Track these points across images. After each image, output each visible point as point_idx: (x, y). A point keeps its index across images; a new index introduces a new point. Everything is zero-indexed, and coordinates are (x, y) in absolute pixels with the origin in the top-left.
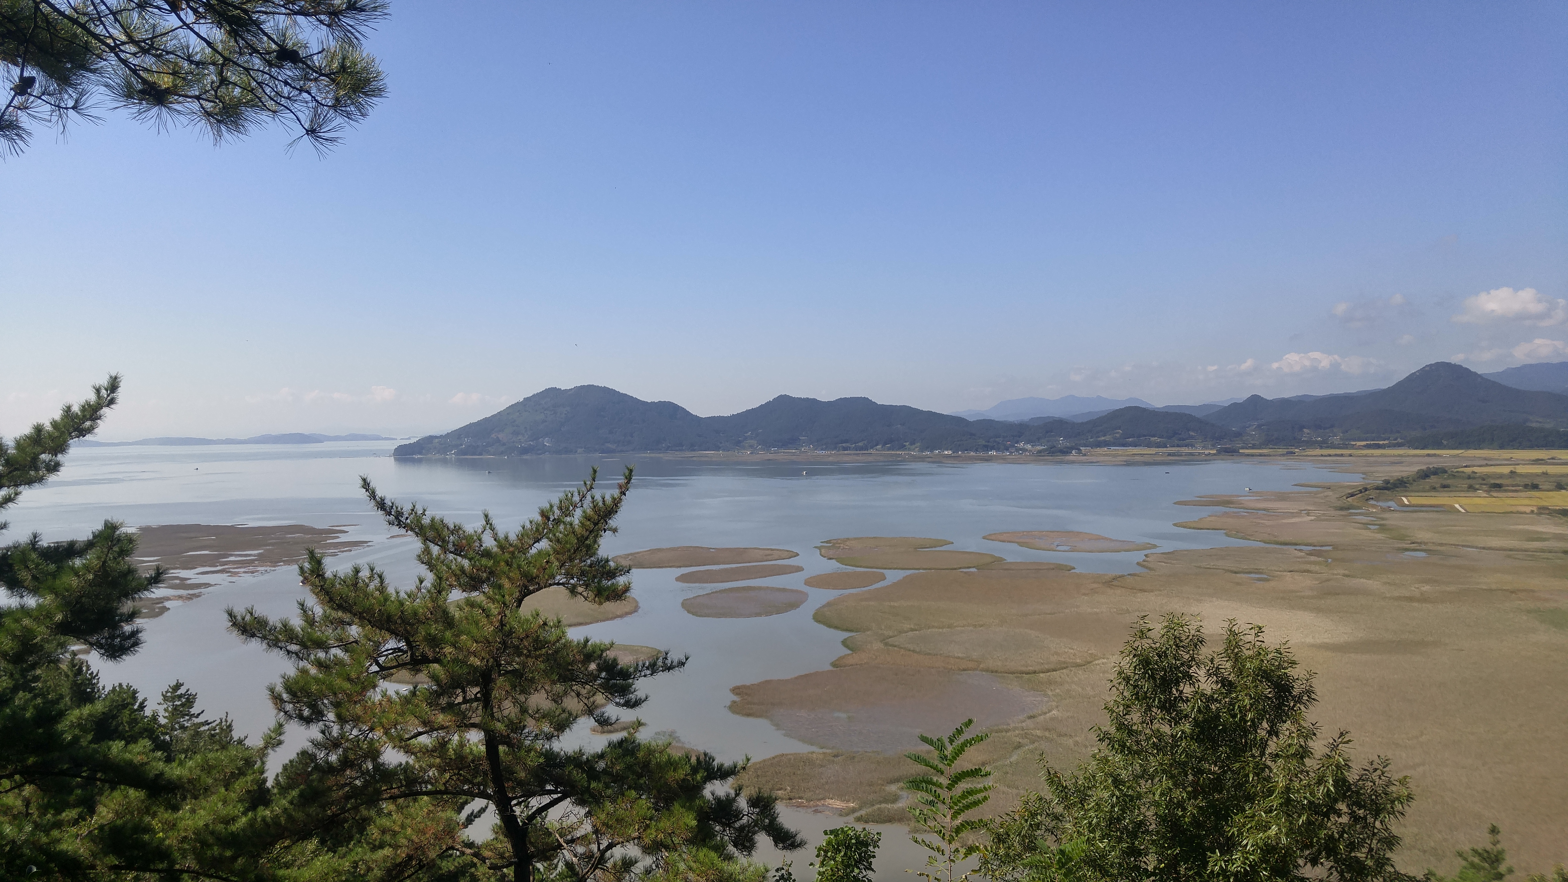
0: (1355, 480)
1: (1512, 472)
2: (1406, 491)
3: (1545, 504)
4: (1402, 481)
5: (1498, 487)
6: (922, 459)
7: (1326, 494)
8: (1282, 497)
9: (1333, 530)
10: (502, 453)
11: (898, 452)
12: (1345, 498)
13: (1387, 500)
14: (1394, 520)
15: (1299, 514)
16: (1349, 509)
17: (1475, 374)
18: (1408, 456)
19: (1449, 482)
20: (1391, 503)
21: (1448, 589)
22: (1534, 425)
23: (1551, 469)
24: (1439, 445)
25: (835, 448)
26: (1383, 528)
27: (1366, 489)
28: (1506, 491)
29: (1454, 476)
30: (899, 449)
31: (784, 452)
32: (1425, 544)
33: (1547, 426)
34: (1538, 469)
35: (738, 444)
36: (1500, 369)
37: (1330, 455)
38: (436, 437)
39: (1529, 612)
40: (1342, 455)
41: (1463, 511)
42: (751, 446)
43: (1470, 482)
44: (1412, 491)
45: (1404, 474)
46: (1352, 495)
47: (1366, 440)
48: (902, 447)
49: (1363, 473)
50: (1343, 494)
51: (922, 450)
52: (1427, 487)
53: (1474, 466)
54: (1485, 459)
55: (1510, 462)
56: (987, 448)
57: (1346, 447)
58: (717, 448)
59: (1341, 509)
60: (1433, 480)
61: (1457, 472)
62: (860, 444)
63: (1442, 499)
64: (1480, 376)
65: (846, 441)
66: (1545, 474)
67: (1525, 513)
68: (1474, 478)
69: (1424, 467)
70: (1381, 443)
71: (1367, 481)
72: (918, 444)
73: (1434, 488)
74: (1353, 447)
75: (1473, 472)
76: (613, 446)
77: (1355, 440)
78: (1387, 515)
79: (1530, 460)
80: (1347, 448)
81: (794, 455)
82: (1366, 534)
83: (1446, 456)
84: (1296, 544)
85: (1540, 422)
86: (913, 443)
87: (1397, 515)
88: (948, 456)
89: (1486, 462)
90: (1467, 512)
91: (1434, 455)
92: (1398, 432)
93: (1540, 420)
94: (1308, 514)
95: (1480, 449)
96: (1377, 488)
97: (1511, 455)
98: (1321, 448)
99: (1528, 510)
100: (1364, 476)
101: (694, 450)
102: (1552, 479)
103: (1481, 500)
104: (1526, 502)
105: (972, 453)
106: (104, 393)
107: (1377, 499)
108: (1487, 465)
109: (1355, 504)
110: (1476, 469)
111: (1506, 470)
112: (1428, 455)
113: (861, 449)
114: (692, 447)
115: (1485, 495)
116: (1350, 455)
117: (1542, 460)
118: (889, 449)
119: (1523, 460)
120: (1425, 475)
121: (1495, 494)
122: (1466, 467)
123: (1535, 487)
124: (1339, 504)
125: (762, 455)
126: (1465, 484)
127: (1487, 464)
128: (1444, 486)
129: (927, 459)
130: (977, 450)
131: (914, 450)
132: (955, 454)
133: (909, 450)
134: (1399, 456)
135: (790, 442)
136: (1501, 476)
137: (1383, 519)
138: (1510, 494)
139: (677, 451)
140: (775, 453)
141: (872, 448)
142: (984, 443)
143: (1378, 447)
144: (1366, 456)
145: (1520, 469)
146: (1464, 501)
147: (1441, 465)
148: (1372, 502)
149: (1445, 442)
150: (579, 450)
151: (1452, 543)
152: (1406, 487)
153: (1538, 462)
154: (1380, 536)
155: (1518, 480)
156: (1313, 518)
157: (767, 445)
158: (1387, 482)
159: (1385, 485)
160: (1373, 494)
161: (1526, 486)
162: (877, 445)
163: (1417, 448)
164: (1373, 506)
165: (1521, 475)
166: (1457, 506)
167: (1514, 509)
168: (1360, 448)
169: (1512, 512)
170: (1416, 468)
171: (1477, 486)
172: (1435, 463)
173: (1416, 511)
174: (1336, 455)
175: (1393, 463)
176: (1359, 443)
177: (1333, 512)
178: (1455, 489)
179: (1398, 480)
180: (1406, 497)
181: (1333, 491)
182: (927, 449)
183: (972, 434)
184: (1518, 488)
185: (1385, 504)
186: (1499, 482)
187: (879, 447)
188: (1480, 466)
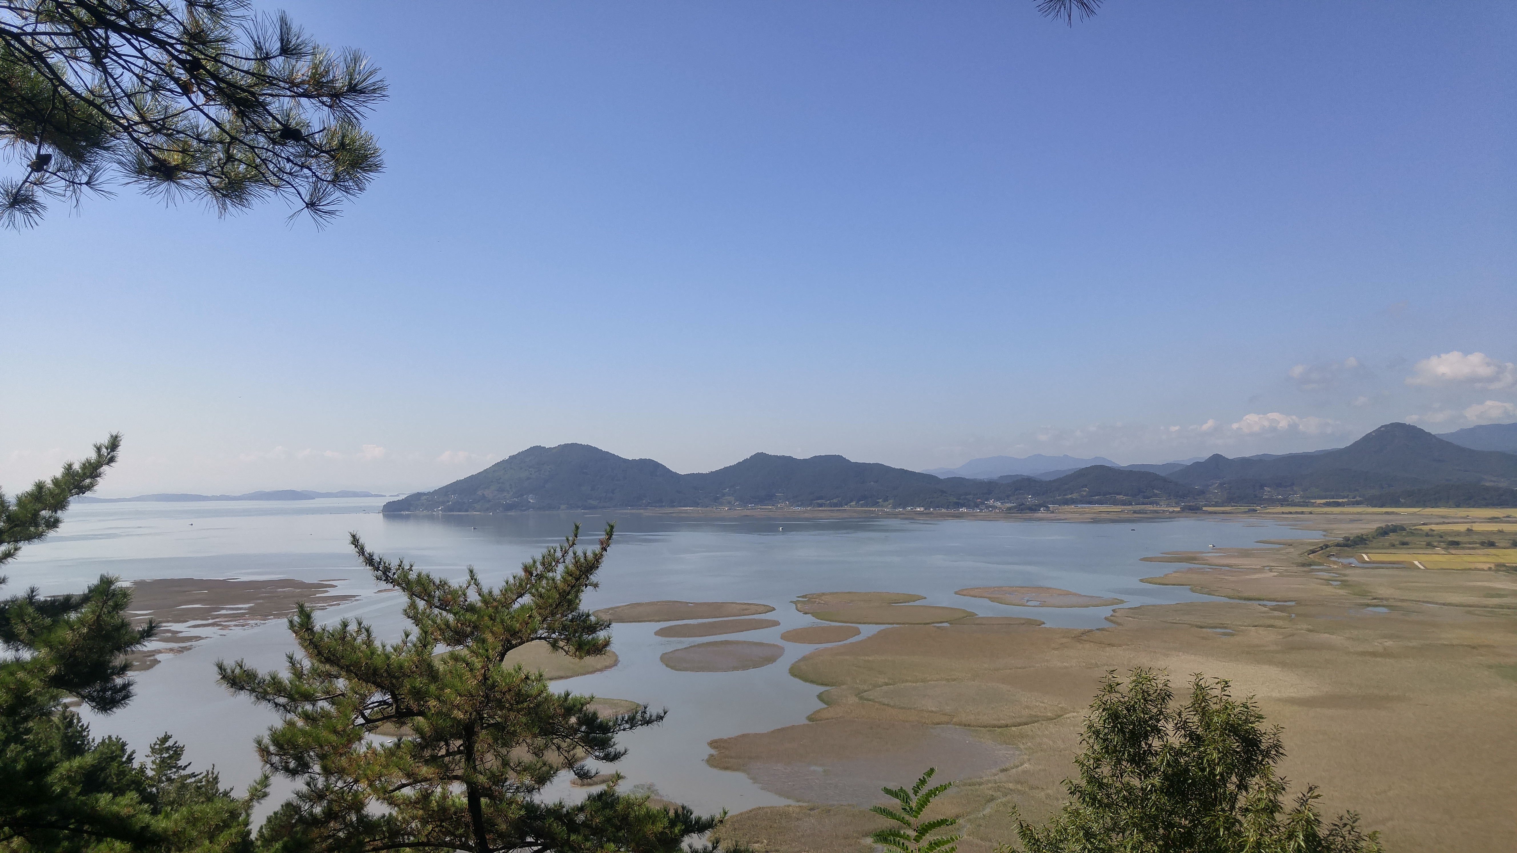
0: (1316, 537)
1: (1468, 530)
2: (1366, 548)
3: (1502, 561)
4: (1362, 538)
5: (1455, 544)
6: (895, 516)
7: (1287, 551)
8: (1245, 553)
9: (1295, 586)
10: (487, 509)
11: (871, 509)
12: (1306, 554)
13: (1348, 557)
14: (1355, 576)
15: (1261, 570)
16: (1311, 565)
17: (1430, 434)
18: (1367, 514)
19: (1407, 539)
20: (1352, 560)
21: (1411, 644)
22: (1488, 484)
23: (1507, 528)
24: (1396, 503)
25: (810, 505)
26: (1345, 584)
27: (1327, 546)
28: (1463, 548)
29: (1412, 534)
30: (872, 506)
31: (760, 509)
32: (1387, 599)
33: (1501, 485)
34: (1493, 527)
35: (716, 500)
36: (1453, 429)
37: (1291, 513)
38: (424, 494)
39: (1490, 667)
40: (1302, 513)
41: (1422, 568)
42: (729, 503)
43: (1429, 539)
44: (1373, 548)
45: (1364, 532)
46: (1313, 552)
47: (1326, 498)
48: (875, 504)
49: (1324, 531)
50: (1305, 550)
51: (895, 506)
52: (1387, 544)
53: (1431, 524)
54: (1443, 517)
55: (1465, 520)
56: (958, 505)
57: (1306, 504)
58: (696, 504)
59: (1303, 565)
60: (1392, 537)
61: (1415, 529)
62: (835, 501)
63: (1401, 556)
64: (1434, 436)
65: (821, 498)
66: (1501, 532)
67: (1483, 570)
68: (1432, 536)
69: (1383, 525)
70: (1340, 500)
71: (1327, 538)
72: (891, 501)
73: (1394, 545)
74: (1313, 505)
75: (1431, 530)
76: (595, 503)
77: (1315, 498)
78: (1347, 572)
79: (1486, 518)
80: (1307, 506)
81: (770, 511)
82: (1328, 590)
83: (1404, 515)
84: (1259, 600)
85: (1494, 482)
86: (886, 500)
87: (1358, 571)
88: (920, 513)
89: (1442, 520)
90: (1427, 569)
91: (1393, 513)
92: (1357, 490)
93: (1494, 479)
94: (1271, 571)
95: (1437, 507)
96: (1338, 545)
97: (1467, 513)
98: (1282, 505)
99: (1486, 566)
100: (1325, 533)
101: (673, 506)
102: (1508, 537)
103: (1439, 558)
104: (1484, 559)
105: (943, 510)
106: (104, 451)
107: (1338, 556)
108: (1444, 523)
109: (1317, 560)
110: (1434, 527)
111: (1462, 528)
112: (1387, 513)
113: (836, 505)
114: (672, 504)
115: (1443, 552)
116: (1311, 513)
117: (1498, 518)
118: (862, 506)
119: (1479, 518)
120: (1384, 532)
121: (1453, 552)
122: (1423, 524)
123: (1492, 545)
124: (1301, 560)
125: (740, 511)
126: (1422, 541)
127: (1444, 521)
128: (1404, 544)
129: (899, 516)
130: (948, 508)
131: (886, 507)
132: (927, 511)
133: (882, 506)
134: (1358, 513)
135: (767, 498)
136: (1458, 534)
137: (1345, 575)
138: (1468, 552)
139: (656, 507)
140: (752, 509)
141: (846, 504)
142: (955, 500)
143: (1338, 505)
144: (1326, 513)
145: (1477, 527)
146: (1424, 558)
147: (1399, 523)
148: (1333, 559)
149: (1402, 501)
150: (563, 507)
151: (1412, 599)
152: (1366, 544)
153: (1493, 520)
154: (1341, 592)
155: (1475, 538)
156: (1275, 574)
157: (744, 501)
158: (1347, 539)
159: (1345, 542)
160: (1334, 550)
161: (1483, 544)
162: (852, 501)
163: (1375, 506)
164: (1335, 563)
165: (1478, 533)
166: (1416, 563)
167: (1472, 566)
168: (1320, 505)
169: (1470, 569)
170: (1375, 526)
171: (1435, 544)
172: (1394, 521)
173: (1377, 568)
174: (1297, 513)
175: (1352, 521)
176: (1319, 501)
177: (1295, 569)
178: (1414, 546)
179: (1358, 537)
180: (1366, 553)
181: (1294, 547)
182: (900, 505)
183: (943, 492)
184: (1474, 546)
185: (1345, 561)
186: (1456, 539)
187: (853, 503)
188: (1437, 524)
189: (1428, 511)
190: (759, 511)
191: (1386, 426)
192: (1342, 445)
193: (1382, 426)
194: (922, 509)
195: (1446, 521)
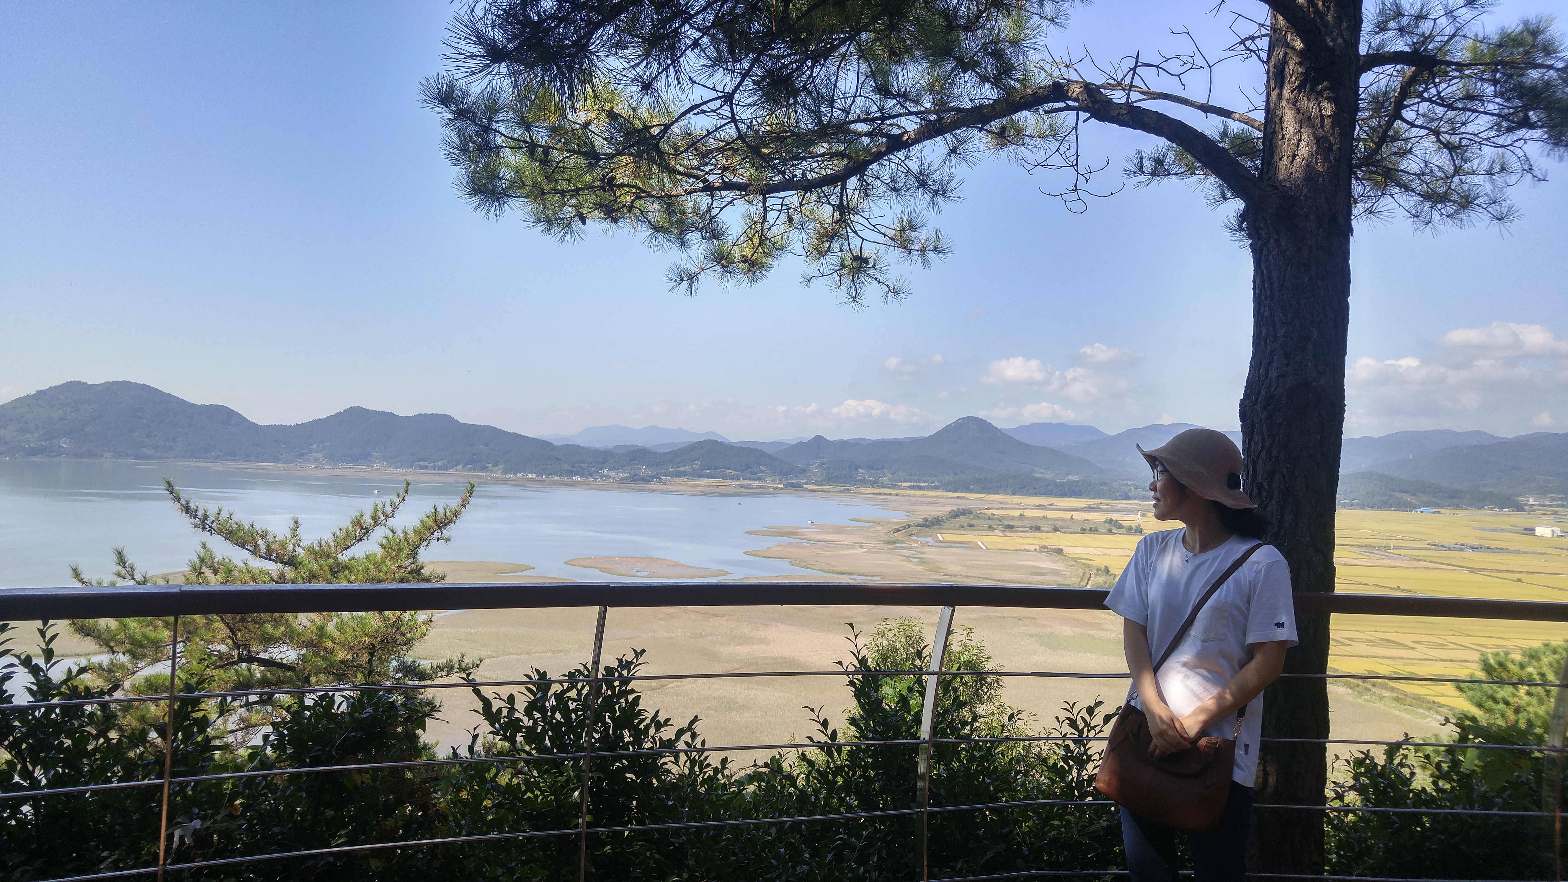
0: (900, 518)
1: (1021, 515)
2: (941, 529)
3: (1045, 543)
4: (938, 520)
5: (1010, 527)
6: (505, 482)
7: (876, 529)
8: (840, 530)
9: (881, 562)
11: (479, 474)
12: (892, 533)
13: (925, 536)
14: (931, 554)
15: (852, 546)
16: (895, 543)
17: (997, 428)
18: (943, 497)
19: (973, 522)
20: (929, 539)
21: (972, 616)
22: (1038, 475)
23: (1051, 514)
24: (967, 490)
25: (411, 466)
26: (922, 562)
27: (909, 526)
28: (1016, 531)
29: (977, 517)
30: (481, 471)
31: (353, 468)
32: (955, 576)
33: (1047, 477)
34: (1040, 513)
35: (301, 456)
36: (1014, 426)
37: (880, 494)
39: (1031, 636)
40: (890, 494)
41: (984, 548)
43: (990, 522)
44: (946, 529)
45: (939, 514)
46: (898, 531)
47: (911, 482)
48: (484, 468)
49: (908, 512)
50: (891, 529)
51: (505, 472)
52: (957, 526)
53: (993, 509)
54: (1001, 503)
55: (1020, 506)
56: (572, 473)
57: (893, 487)
58: (276, 460)
59: (889, 543)
60: (962, 520)
61: (980, 513)
62: (439, 463)
63: (968, 537)
64: (1000, 430)
65: (424, 460)
66: (1045, 517)
67: (1030, 551)
68: (993, 519)
69: (955, 508)
70: (922, 484)
71: (910, 519)
72: (501, 466)
73: (963, 527)
74: (899, 487)
75: (992, 514)
76: (151, 452)
77: (901, 481)
78: (925, 550)
79: (1034, 505)
80: (894, 488)
81: (365, 471)
82: (909, 566)
83: (973, 500)
84: (851, 574)
85: (1043, 473)
86: (496, 464)
87: (933, 550)
88: (532, 480)
89: (1001, 506)
90: (987, 549)
91: (963, 498)
92: (936, 476)
93: (1043, 471)
94: (861, 547)
95: (998, 494)
96: (918, 525)
97: (1020, 501)
98: (873, 487)
99: (1032, 548)
100: (908, 514)
101: (249, 461)
102: (1050, 523)
103: (997, 539)
104: (1031, 541)
105: (556, 478)
107: (917, 535)
108: (1003, 508)
109: (900, 538)
110: (995, 512)
111: (1016, 513)
112: (959, 498)
113: (440, 468)
114: (247, 458)
115: (1001, 534)
116: (897, 495)
117: (1043, 506)
118: (470, 470)
119: (1029, 505)
120: (956, 515)
121: (1008, 534)
122: (987, 509)
123: (1038, 529)
124: (887, 538)
126: (985, 524)
127: (1003, 506)
128: (971, 526)
129: (510, 482)
130: (561, 475)
131: (496, 472)
132: (539, 478)
133: (492, 471)
134: (936, 497)
135: (361, 457)
136: (1013, 518)
137: (922, 553)
138: (1020, 534)
139: (228, 460)
140: (343, 468)
141: (452, 468)
142: (569, 468)
143: (920, 488)
144: (909, 496)
145: (1028, 513)
146: (985, 539)
147: (968, 507)
148: (914, 537)
149: (972, 487)
151: (976, 575)
152: (941, 525)
153: (1040, 507)
154: (920, 568)
155: (1026, 523)
156: (865, 550)
158: (926, 520)
159: (924, 523)
160: (915, 530)
161: (1031, 528)
162: (458, 464)
163: (949, 491)
164: (915, 541)
165: (1028, 518)
166: (980, 543)
167: (1023, 547)
168: (905, 488)
169: (1020, 550)
170: (949, 509)
171: (995, 527)
172: (964, 505)
173: (948, 547)
174: (885, 494)
175: (931, 503)
176: (904, 484)
177: (882, 546)
178: (978, 528)
179: (935, 518)
180: (941, 534)
181: (882, 526)
182: (510, 471)
183: (557, 459)
184: (1025, 529)
185: (924, 540)
186: (1011, 523)
187: (460, 467)
188: (998, 509)
189: (991, 497)
191: (963, 419)
192: (927, 434)
193: (960, 419)
194: (534, 476)
195: (1005, 506)
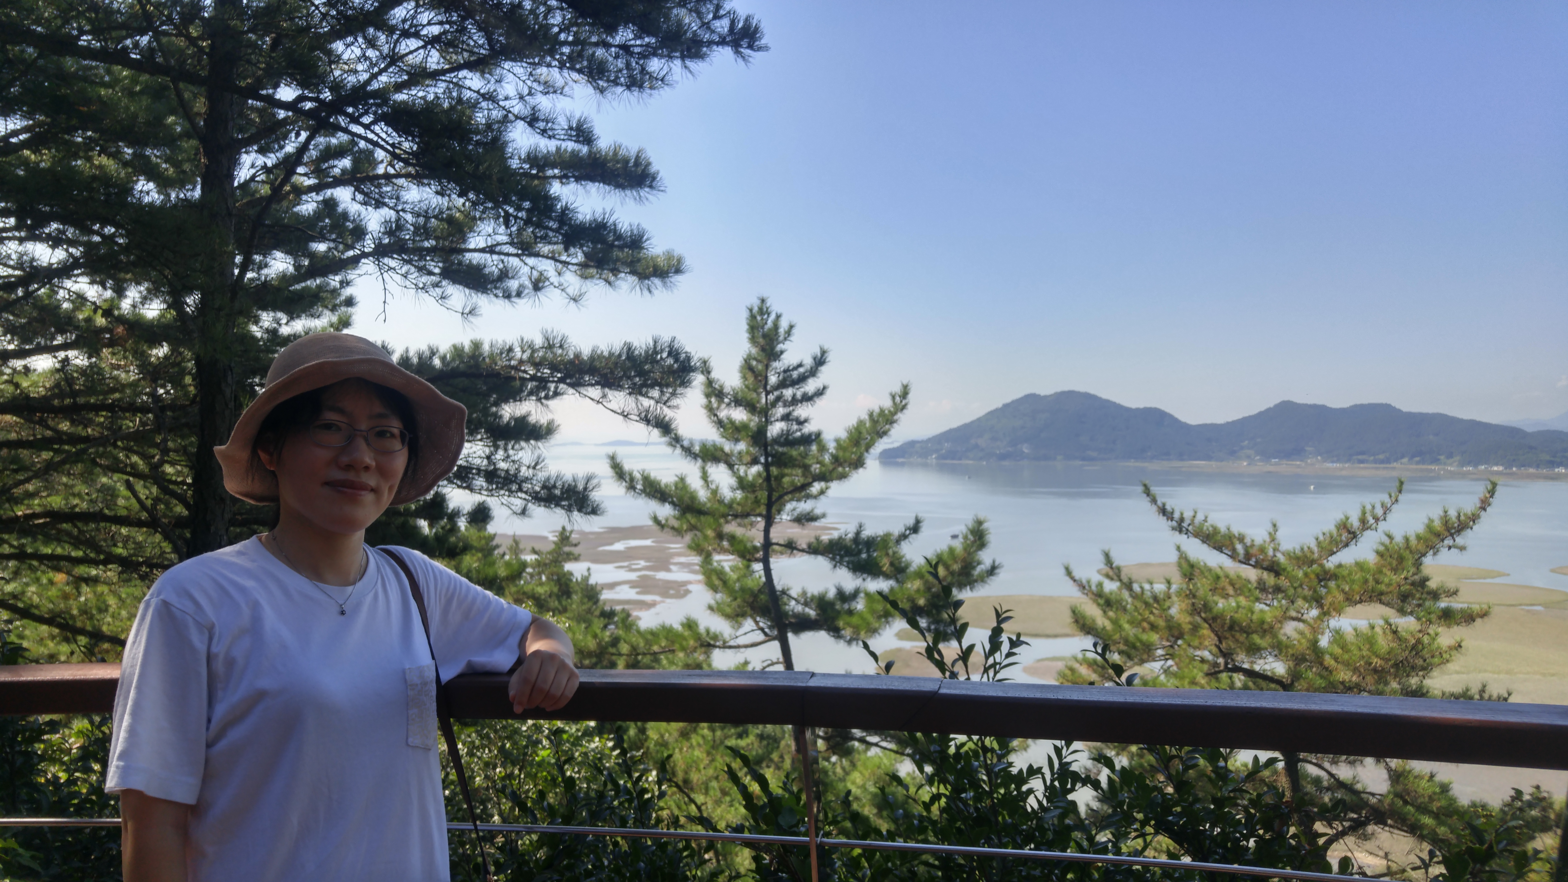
10: (981, 459)
11: (1429, 467)
25: (1348, 461)
30: (1432, 463)
31: (1286, 464)
35: (1233, 454)
38: (918, 442)
42: (1248, 457)
48: (1436, 461)
51: (1462, 464)
56: (1552, 464)
58: (1209, 458)
62: (1381, 457)
65: (1362, 453)
72: (1458, 458)
81: (1299, 466)
86: (1450, 456)
101: (1182, 460)
105: (1531, 470)
113: (1382, 462)
114: (1181, 457)
118: (1418, 463)
125: (1261, 467)
130: (1538, 467)
131: (1451, 465)
132: (1508, 471)
133: (1445, 464)
135: (1295, 452)
139: (1163, 460)
141: (1396, 460)
142: (1548, 458)
150: (1059, 457)
157: (1267, 456)
162: (1402, 457)
182: (1469, 463)
183: (1530, 447)
187: (1405, 460)
190: (1284, 467)
194: (1501, 468)
